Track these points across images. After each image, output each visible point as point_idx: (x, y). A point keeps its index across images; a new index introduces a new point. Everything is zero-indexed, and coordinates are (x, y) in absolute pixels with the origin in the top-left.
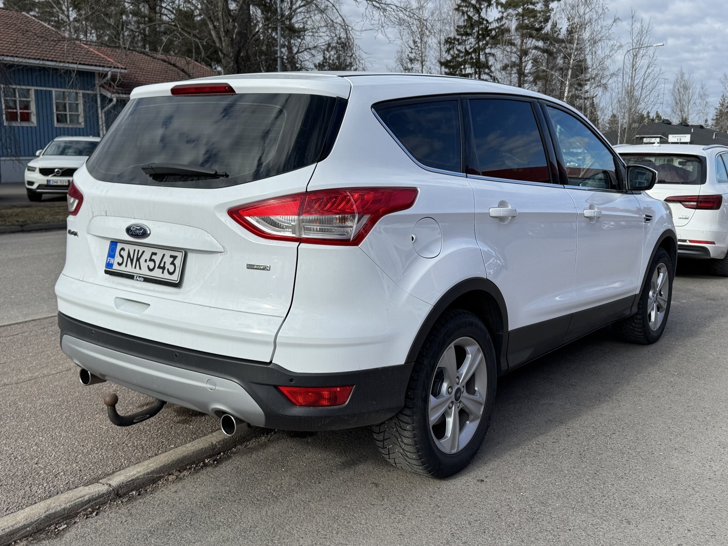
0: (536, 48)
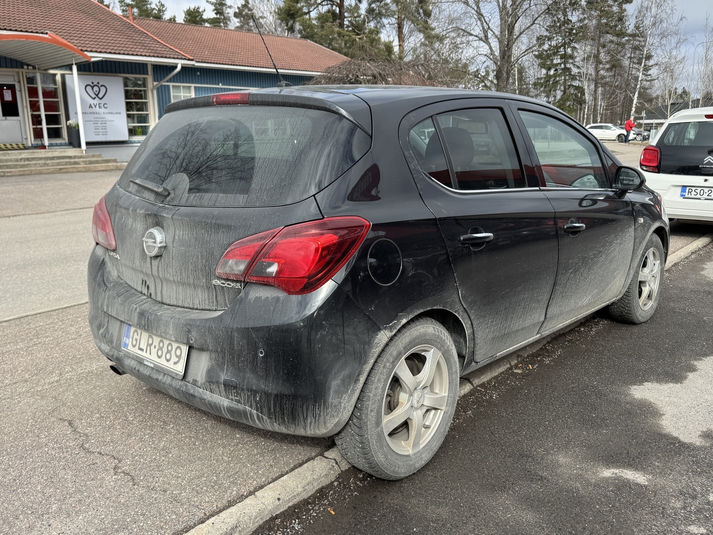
0: (612, 42)
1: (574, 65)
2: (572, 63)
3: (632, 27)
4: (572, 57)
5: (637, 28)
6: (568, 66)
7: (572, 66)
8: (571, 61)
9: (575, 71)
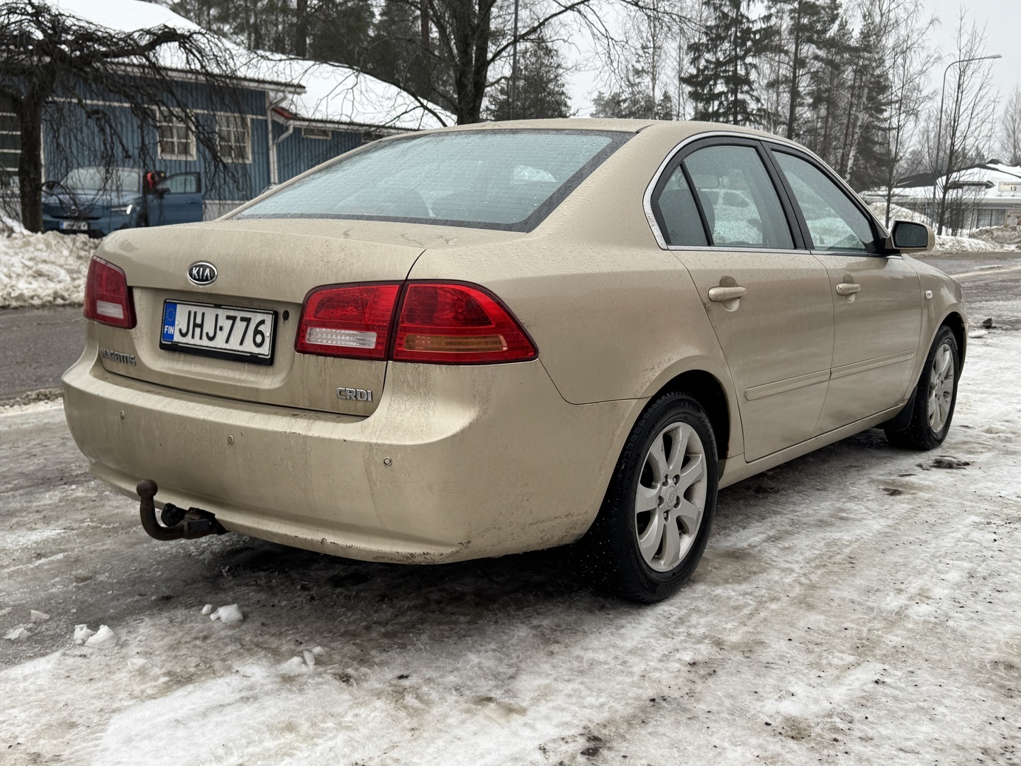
1: (752, 96)
2: (747, 92)
3: (856, 34)
4: (746, 81)
5: (865, 35)
6: (740, 96)
7: (747, 97)
8: (746, 88)
9: (753, 106)
